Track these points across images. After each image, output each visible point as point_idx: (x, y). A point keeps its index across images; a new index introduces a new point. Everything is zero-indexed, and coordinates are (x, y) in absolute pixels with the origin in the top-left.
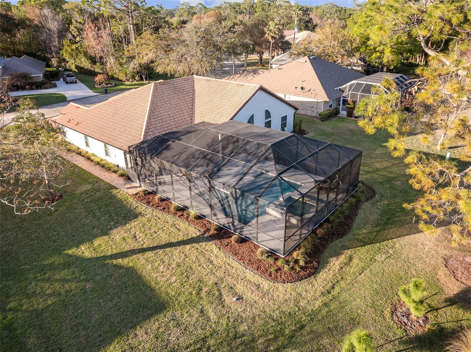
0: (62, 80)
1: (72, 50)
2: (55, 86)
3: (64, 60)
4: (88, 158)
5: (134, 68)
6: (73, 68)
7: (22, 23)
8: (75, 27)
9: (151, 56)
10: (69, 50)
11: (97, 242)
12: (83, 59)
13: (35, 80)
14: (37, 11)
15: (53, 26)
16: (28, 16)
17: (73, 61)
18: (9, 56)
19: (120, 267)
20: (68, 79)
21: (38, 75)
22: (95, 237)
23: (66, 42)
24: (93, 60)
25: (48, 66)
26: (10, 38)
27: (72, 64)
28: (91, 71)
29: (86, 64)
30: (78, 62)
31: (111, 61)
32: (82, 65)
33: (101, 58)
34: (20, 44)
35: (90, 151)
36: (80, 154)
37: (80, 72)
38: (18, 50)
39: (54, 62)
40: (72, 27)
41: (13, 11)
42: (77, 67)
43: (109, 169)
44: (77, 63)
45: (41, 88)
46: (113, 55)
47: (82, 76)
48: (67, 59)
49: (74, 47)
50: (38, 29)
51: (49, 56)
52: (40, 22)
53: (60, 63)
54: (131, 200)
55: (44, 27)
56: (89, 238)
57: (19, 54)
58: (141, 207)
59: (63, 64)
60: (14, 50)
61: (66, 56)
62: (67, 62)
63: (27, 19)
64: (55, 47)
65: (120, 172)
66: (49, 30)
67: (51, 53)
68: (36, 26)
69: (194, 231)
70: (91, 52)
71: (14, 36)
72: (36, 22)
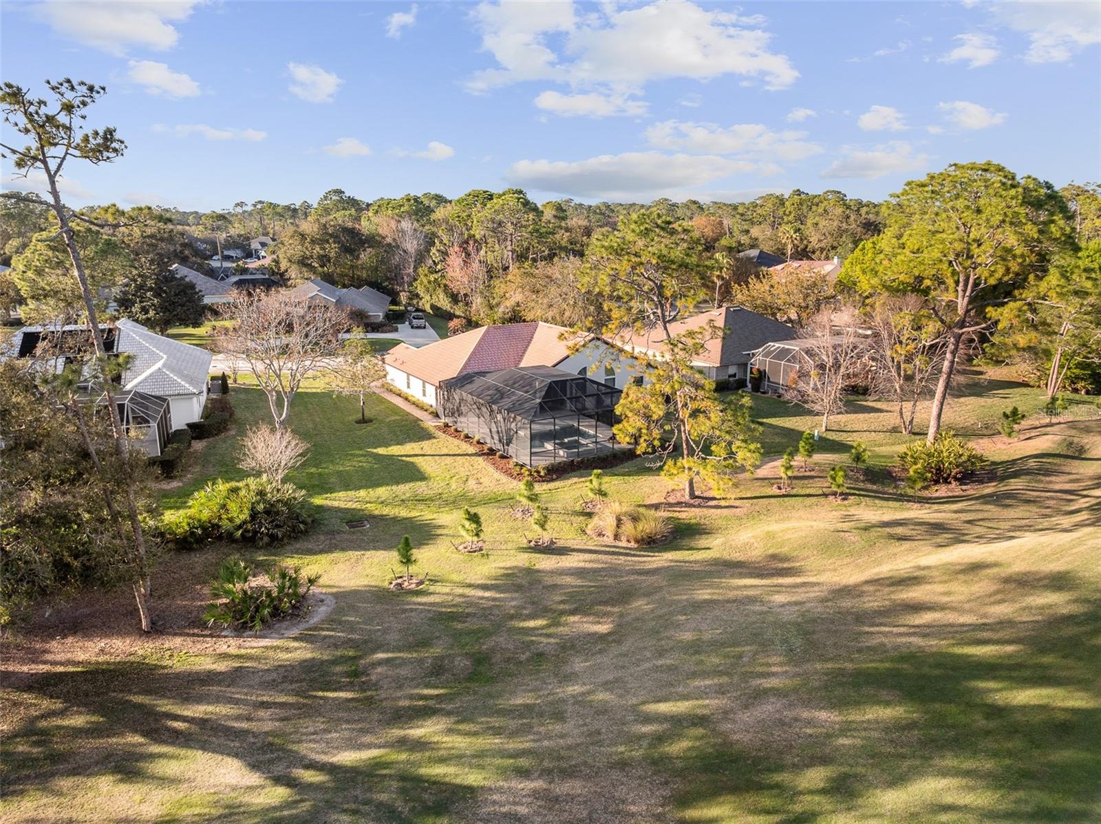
0: (407, 323)
1: (429, 282)
2: (396, 330)
3: (417, 296)
4: (406, 399)
5: (504, 313)
6: (428, 308)
7: (372, 241)
8: (438, 251)
9: (518, 297)
10: (425, 281)
11: (390, 448)
12: (442, 296)
13: (373, 320)
14: (393, 224)
15: (411, 246)
16: (380, 231)
17: (428, 297)
18: (344, 286)
19: (403, 461)
20: (415, 322)
21: (378, 313)
22: (390, 445)
23: (422, 270)
24: (455, 298)
25: (395, 302)
26: (352, 261)
27: (426, 304)
28: (450, 313)
29: (444, 303)
30: (435, 301)
31: (477, 301)
32: (439, 305)
33: (466, 295)
34: (363, 268)
35: (410, 392)
36: (399, 395)
37: (436, 315)
38: (359, 278)
39: (403, 297)
40: (433, 250)
41: (362, 223)
42: (433, 307)
43: (422, 408)
44: (433, 301)
45: (378, 331)
46: (481, 292)
47: (436, 320)
48: (422, 295)
49: (432, 278)
50: (391, 248)
51: (398, 288)
52: (394, 239)
53: (411, 299)
54: (431, 429)
55: (398, 247)
56: (387, 445)
57: (357, 283)
58: (440, 434)
59: (415, 302)
60: (353, 277)
61: (420, 291)
62: (421, 299)
63: (379, 235)
64: (409, 275)
65: (431, 410)
66: (405, 251)
67: (402, 284)
68: (389, 245)
69: (472, 450)
70: (455, 287)
71: (358, 258)
72: (389, 240)
